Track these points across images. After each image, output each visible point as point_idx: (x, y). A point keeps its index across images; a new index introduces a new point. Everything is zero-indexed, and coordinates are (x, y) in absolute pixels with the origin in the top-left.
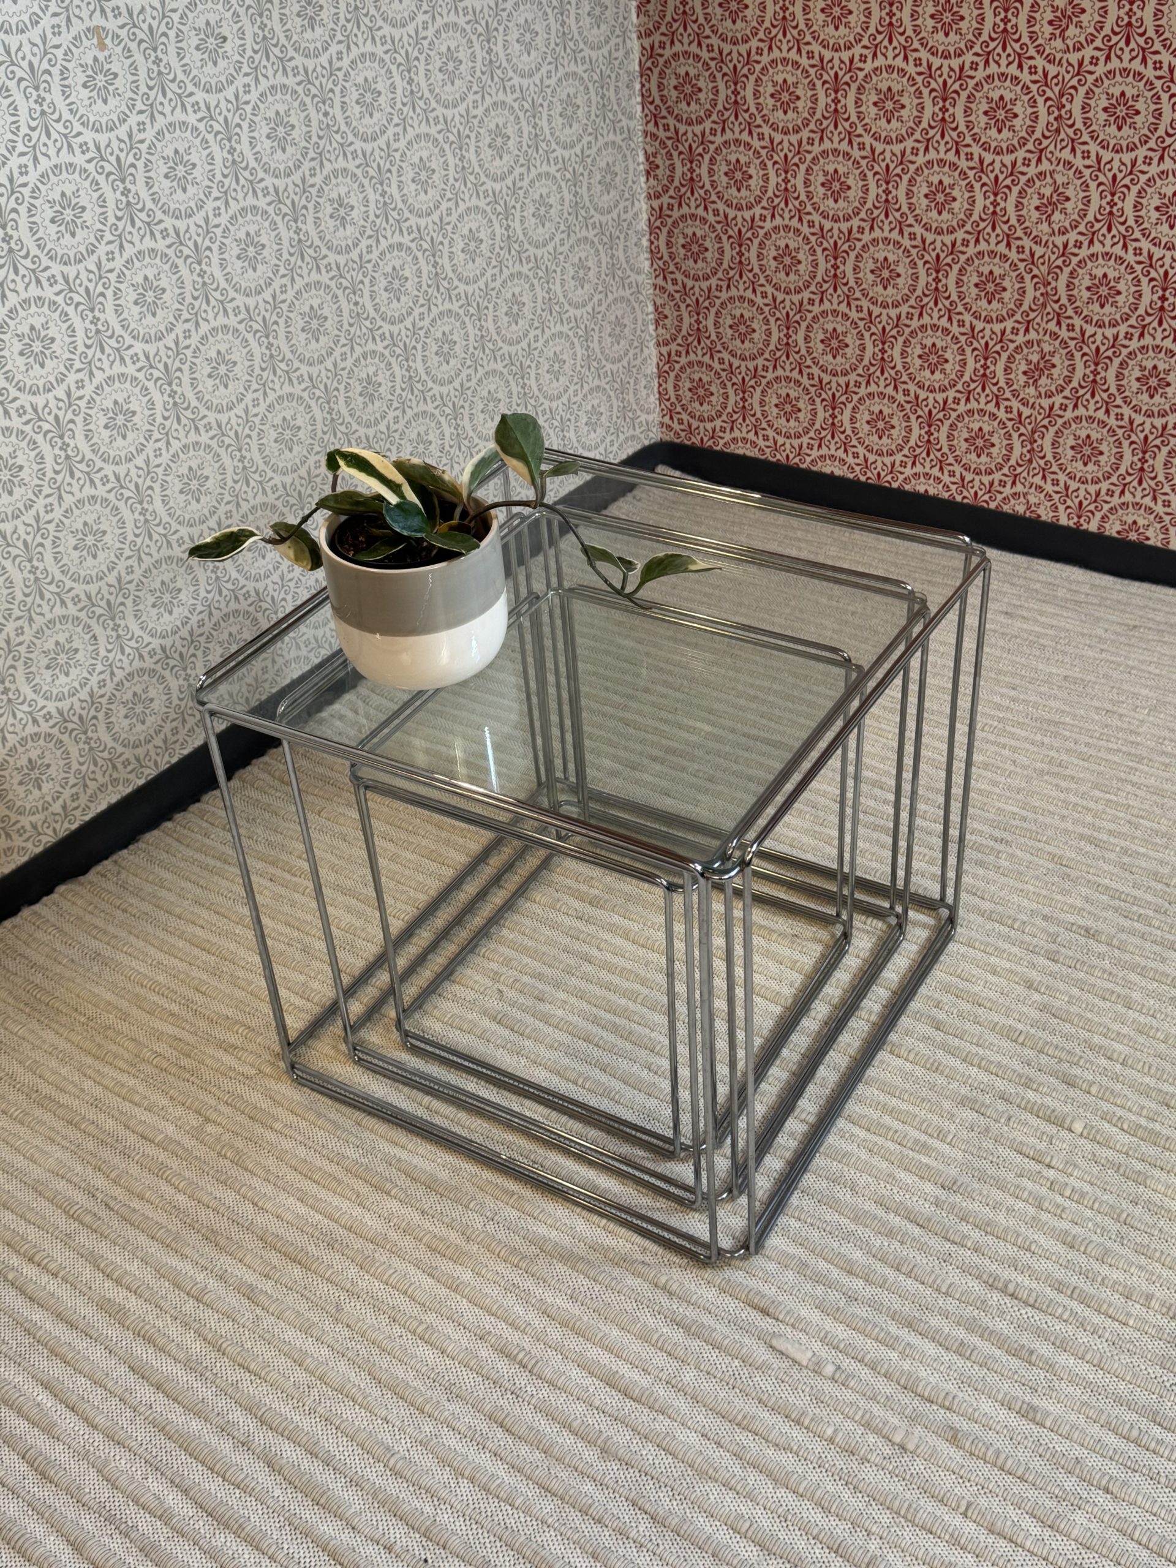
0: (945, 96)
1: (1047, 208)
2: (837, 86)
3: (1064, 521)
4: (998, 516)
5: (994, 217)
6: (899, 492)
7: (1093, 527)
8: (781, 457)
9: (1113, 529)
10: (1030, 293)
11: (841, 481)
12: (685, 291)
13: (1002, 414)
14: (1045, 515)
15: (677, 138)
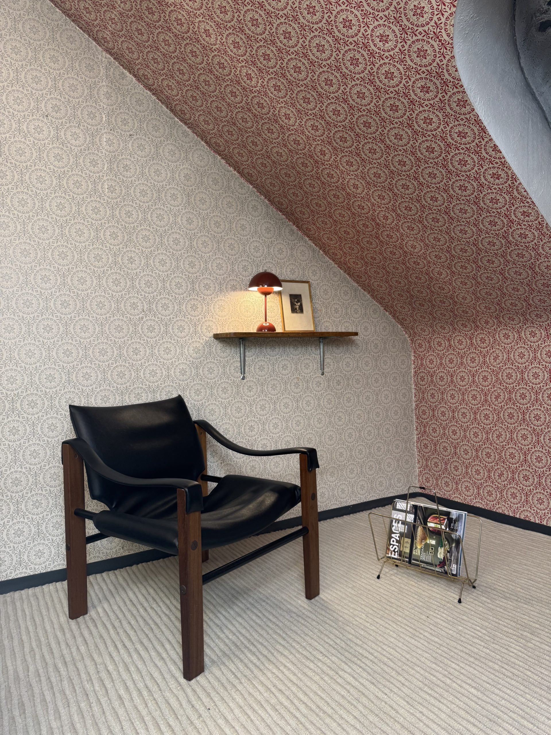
0: (475, 413)
1: (499, 437)
2: (453, 412)
3: (511, 515)
4: (496, 513)
5: (488, 439)
6: (473, 506)
7: (518, 516)
8: (446, 497)
9: (522, 517)
10: (497, 457)
11: (460, 503)
12: (424, 456)
13: (494, 486)
14: (507, 513)
15: (422, 422)
